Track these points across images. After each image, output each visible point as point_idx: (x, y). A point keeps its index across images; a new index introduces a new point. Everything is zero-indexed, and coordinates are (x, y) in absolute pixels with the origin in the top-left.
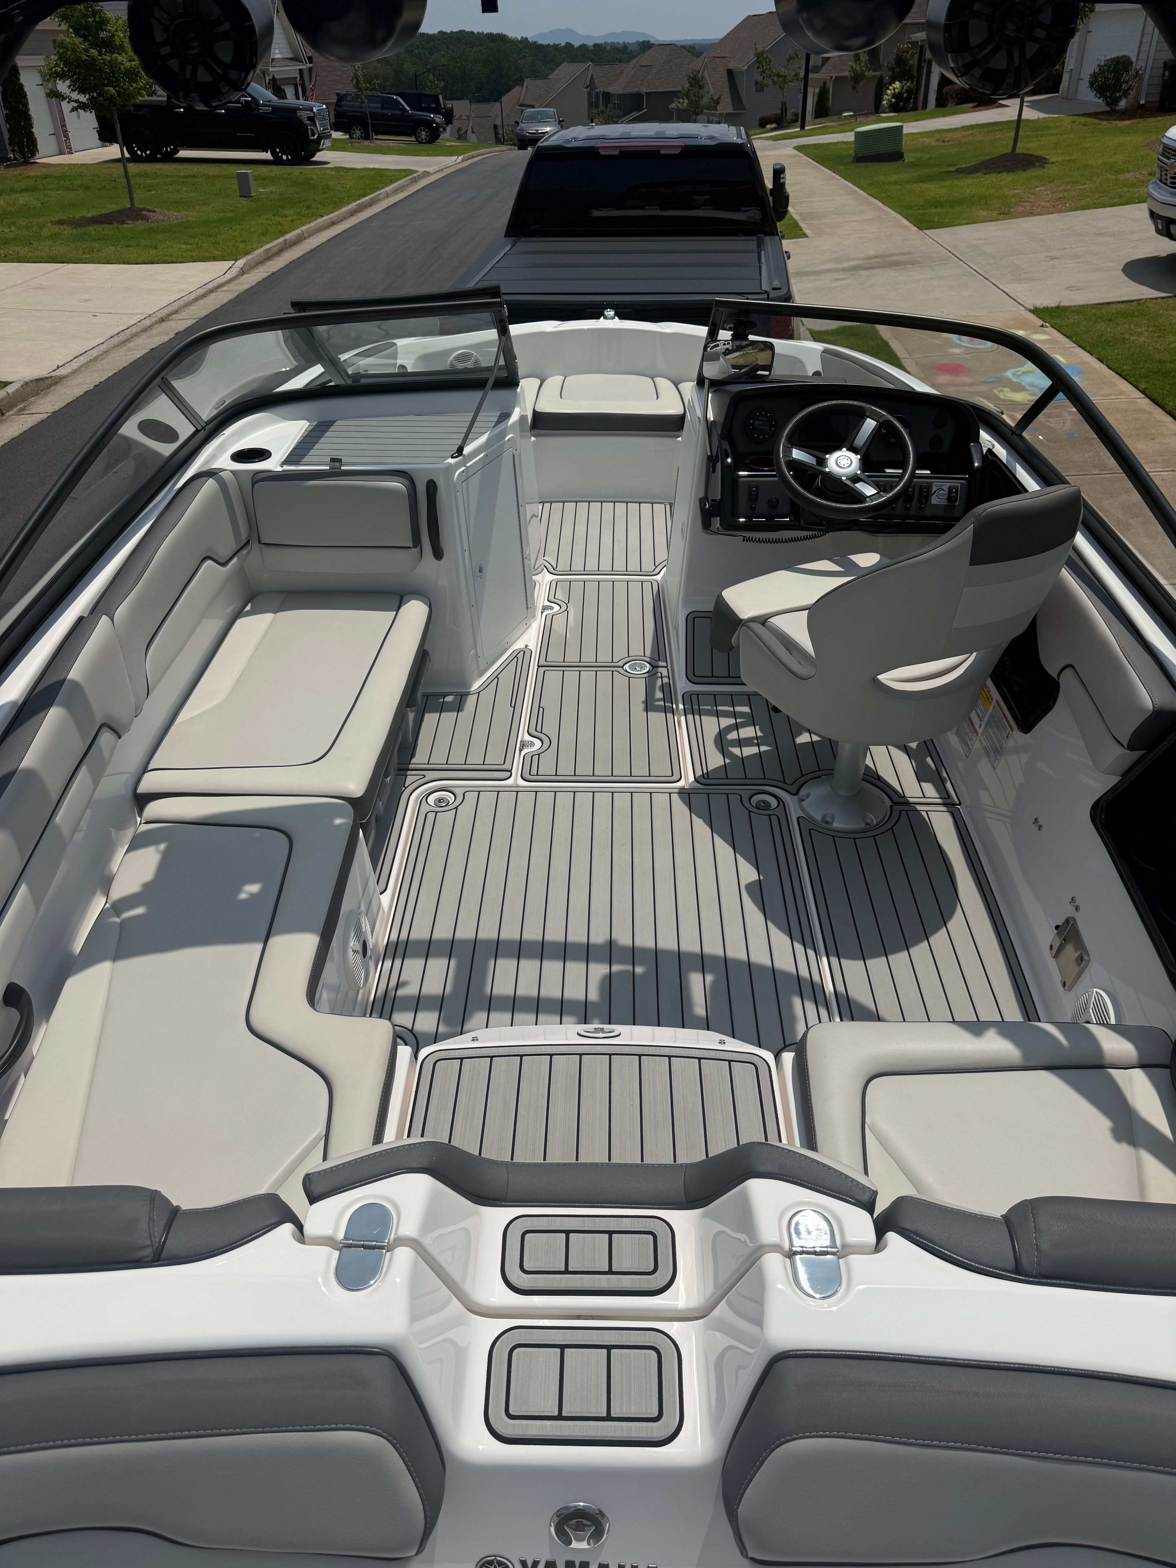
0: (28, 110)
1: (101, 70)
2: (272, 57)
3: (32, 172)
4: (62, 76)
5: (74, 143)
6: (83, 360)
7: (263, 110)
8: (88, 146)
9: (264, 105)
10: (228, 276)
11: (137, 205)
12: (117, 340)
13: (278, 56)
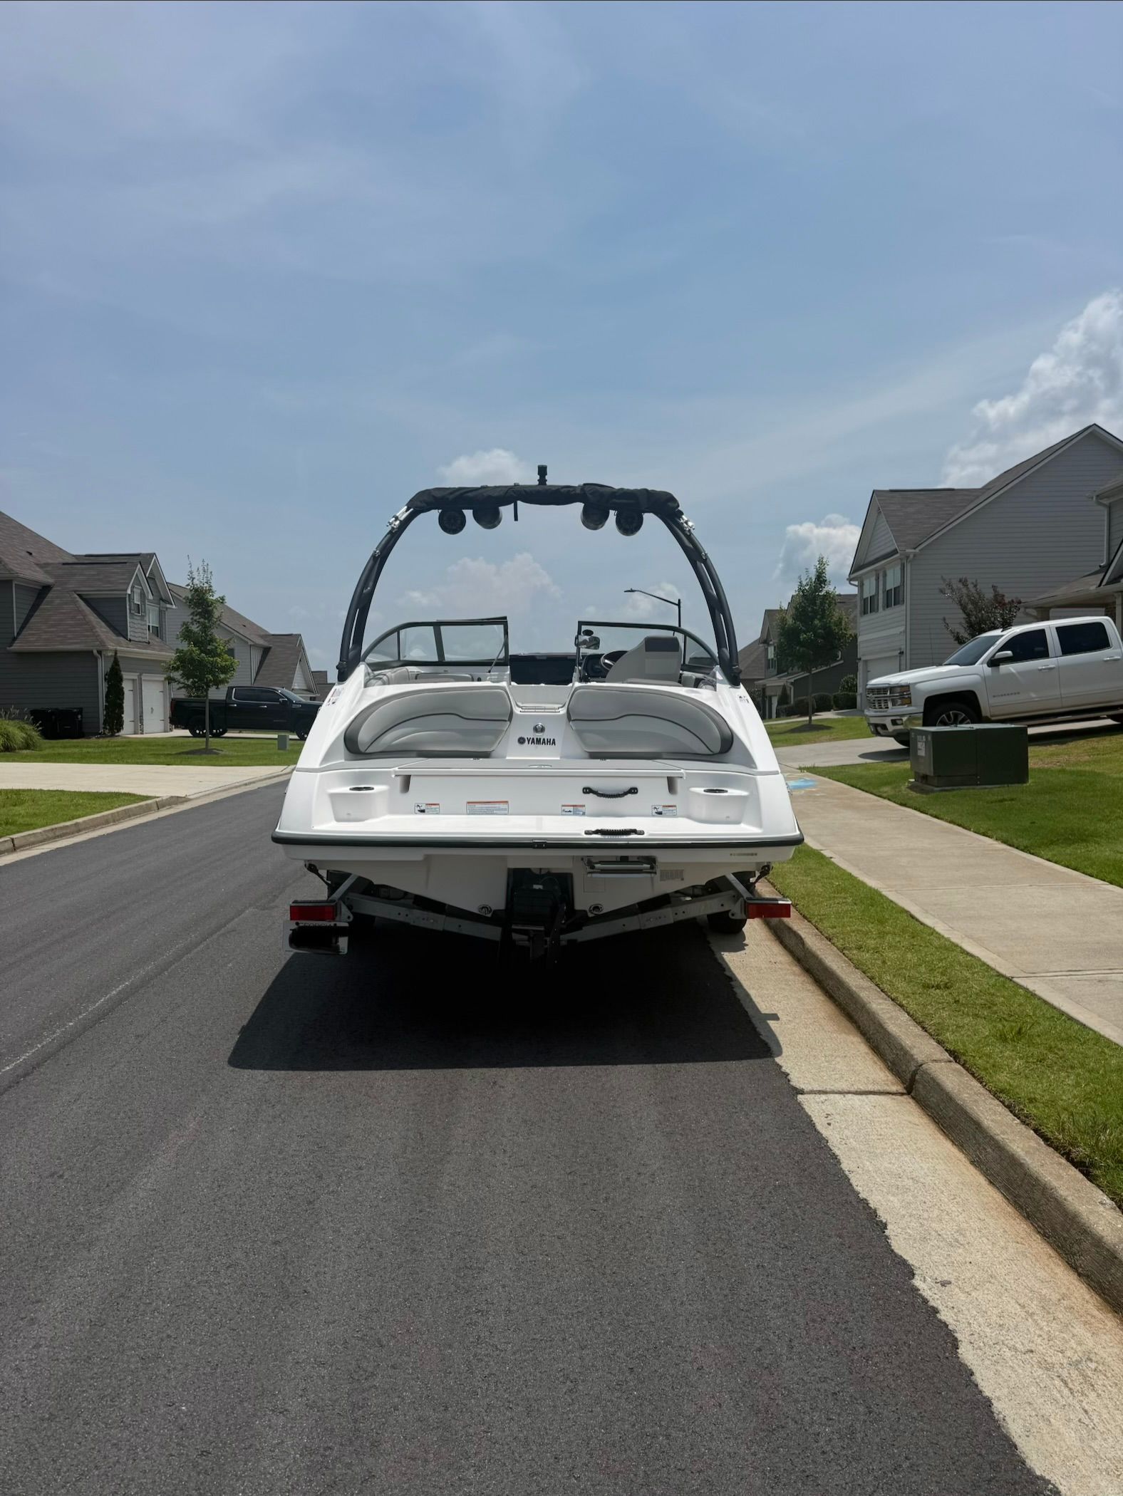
0: (123, 703)
1: (206, 666)
2: (292, 687)
3: (118, 739)
4: (176, 669)
5: (146, 729)
6: (200, 794)
7: (294, 706)
8: (156, 731)
9: (296, 703)
10: (284, 772)
11: (210, 748)
12: (220, 789)
13: (295, 687)
